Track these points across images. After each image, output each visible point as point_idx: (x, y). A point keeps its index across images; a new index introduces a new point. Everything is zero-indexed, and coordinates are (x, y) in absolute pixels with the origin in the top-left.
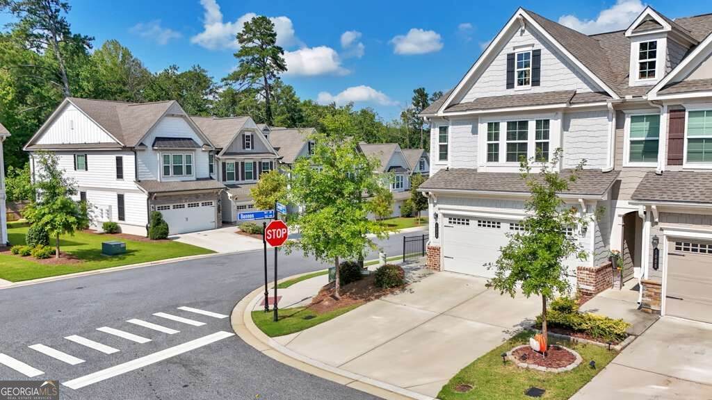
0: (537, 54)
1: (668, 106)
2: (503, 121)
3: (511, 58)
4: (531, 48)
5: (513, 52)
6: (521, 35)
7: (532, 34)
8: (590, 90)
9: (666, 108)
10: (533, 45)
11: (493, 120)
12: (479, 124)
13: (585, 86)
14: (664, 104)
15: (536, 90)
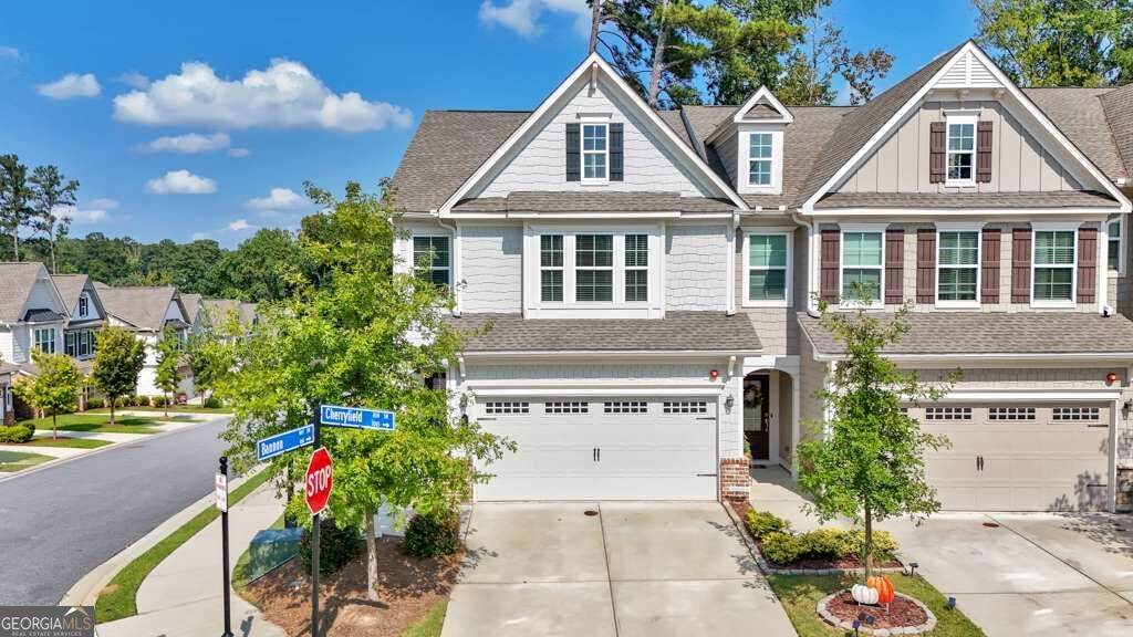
0: (617, 131)
1: (820, 225)
2: (569, 233)
3: (572, 131)
4: (606, 119)
5: (577, 121)
6: (590, 96)
7: (608, 97)
8: (700, 195)
9: (816, 226)
10: (610, 115)
11: (552, 231)
12: (526, 238)
13: (693, 188)
14: (814, 222)
15: (617, 187)
